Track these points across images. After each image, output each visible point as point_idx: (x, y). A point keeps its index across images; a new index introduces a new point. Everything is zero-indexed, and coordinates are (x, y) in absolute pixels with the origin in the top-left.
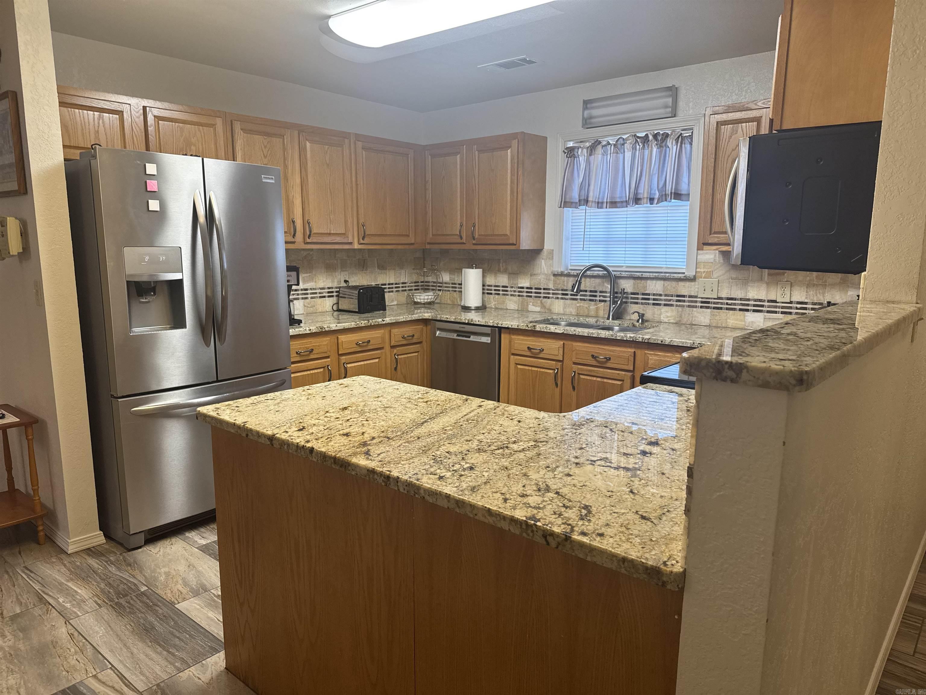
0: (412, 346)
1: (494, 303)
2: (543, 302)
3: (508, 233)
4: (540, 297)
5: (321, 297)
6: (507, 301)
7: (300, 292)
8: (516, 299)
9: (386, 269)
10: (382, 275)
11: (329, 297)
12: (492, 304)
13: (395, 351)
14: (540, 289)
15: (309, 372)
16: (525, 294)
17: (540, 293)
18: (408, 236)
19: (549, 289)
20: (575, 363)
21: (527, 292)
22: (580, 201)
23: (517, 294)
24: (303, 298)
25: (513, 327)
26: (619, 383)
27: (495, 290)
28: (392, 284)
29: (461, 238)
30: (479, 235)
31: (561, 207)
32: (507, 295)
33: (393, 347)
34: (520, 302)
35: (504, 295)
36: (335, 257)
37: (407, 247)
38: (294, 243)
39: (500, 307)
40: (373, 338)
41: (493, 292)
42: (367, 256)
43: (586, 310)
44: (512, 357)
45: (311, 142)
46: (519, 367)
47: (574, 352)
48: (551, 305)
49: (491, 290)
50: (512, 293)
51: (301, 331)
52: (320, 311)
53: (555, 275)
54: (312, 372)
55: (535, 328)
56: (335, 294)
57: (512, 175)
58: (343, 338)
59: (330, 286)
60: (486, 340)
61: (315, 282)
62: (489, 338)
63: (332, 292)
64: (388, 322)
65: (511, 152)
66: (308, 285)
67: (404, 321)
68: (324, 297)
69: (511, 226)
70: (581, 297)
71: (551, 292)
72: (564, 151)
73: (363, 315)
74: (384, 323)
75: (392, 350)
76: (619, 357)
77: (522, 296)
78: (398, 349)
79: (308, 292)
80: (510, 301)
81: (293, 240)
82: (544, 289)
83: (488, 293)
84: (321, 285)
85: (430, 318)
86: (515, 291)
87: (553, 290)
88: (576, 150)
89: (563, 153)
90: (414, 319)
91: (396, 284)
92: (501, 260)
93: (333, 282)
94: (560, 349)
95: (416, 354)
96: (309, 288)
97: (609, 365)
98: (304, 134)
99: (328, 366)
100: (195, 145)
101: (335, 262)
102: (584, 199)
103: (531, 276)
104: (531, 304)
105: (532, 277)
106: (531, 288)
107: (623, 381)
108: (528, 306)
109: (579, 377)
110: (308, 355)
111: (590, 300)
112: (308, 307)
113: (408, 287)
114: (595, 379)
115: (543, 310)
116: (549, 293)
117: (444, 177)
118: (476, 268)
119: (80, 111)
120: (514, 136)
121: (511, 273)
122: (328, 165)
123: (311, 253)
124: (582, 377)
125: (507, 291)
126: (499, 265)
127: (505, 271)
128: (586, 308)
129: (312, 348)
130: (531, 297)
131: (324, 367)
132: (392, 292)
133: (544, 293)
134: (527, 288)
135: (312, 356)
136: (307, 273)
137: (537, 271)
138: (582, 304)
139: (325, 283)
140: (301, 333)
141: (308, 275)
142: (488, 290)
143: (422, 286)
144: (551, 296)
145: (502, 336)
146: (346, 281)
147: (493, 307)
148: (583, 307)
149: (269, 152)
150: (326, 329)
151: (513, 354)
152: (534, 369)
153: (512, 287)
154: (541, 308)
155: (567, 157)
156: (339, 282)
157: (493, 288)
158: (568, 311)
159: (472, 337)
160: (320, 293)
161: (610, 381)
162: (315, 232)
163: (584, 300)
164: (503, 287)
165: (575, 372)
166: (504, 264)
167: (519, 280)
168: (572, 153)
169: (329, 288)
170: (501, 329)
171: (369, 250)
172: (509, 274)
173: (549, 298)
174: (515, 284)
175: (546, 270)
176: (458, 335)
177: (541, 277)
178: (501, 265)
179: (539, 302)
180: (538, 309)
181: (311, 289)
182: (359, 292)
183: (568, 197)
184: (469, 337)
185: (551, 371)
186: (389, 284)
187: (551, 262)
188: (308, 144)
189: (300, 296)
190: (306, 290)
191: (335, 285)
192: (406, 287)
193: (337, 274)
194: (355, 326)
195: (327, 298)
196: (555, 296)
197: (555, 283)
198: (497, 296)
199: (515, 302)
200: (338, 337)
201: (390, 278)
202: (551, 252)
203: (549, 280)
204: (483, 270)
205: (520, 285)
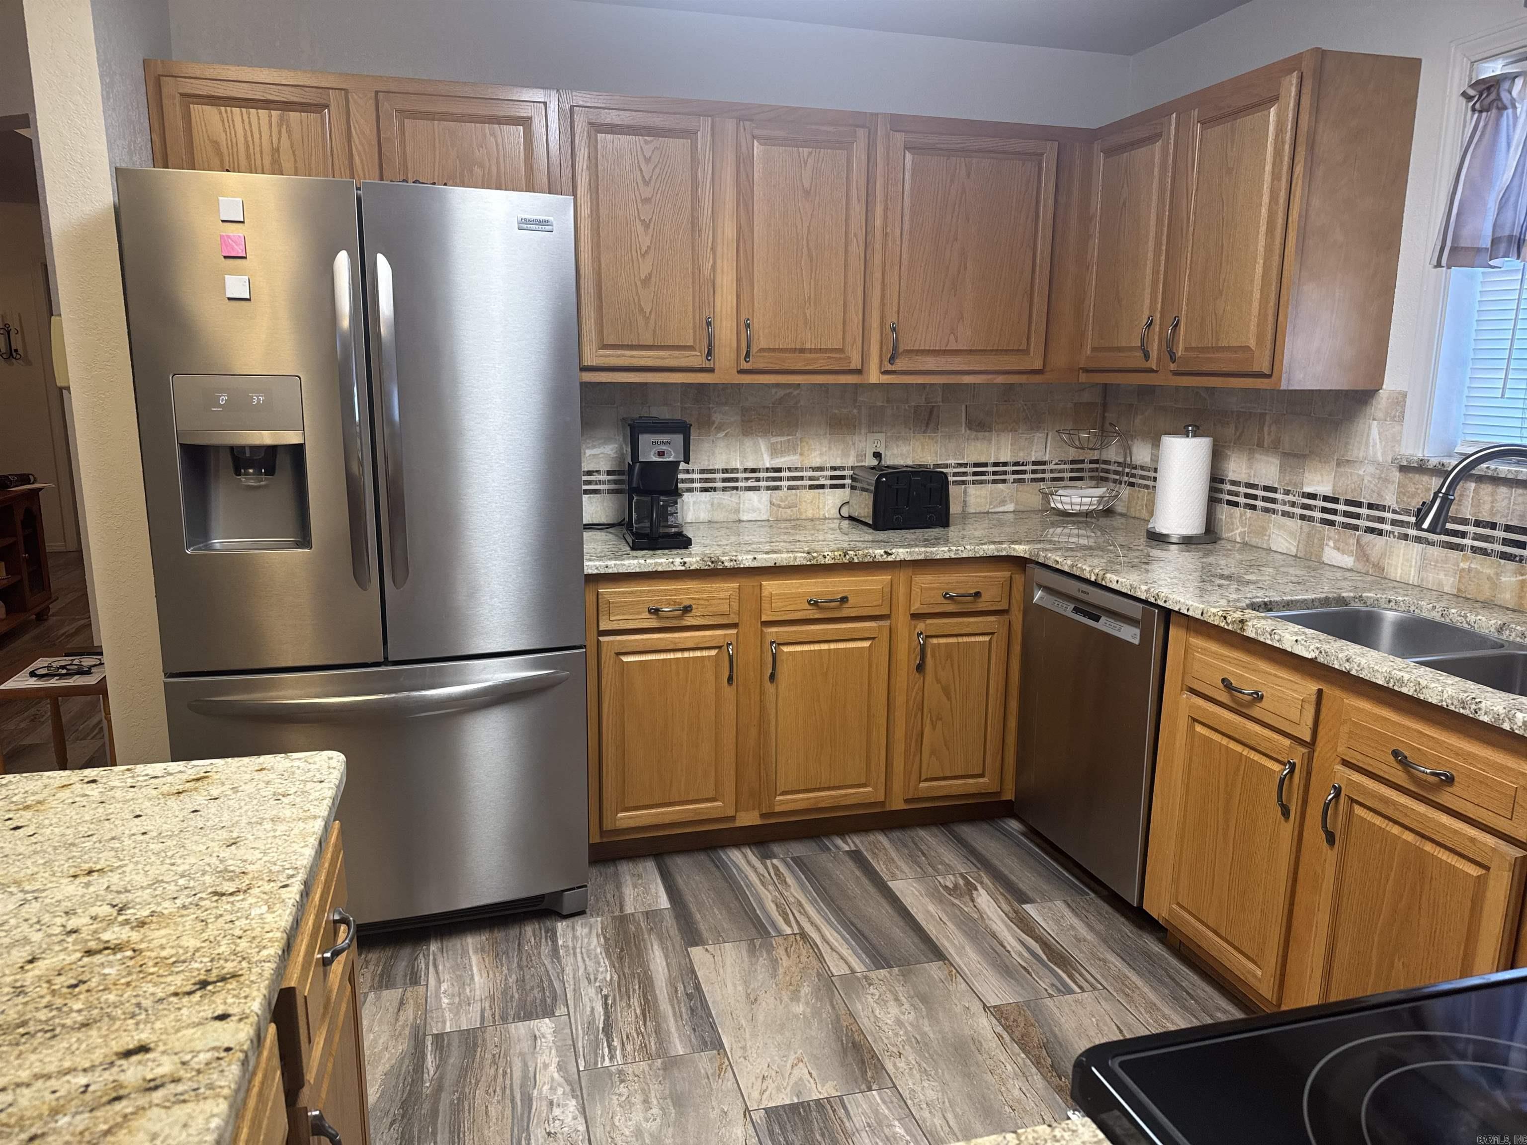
0: (972, 619)
1: (1240, 529)
2: (1363, 542)
3: (1252, 343)
4: (1356, 528)
5: (812, 487)
6: (1273, 530)
7: (761, 475)
8: (1294, 524)
9: (990, 431)
10: (978, 444)
11: (833, 487)
12: (1238, 532)
13: (921, 626)
14: (1359, 504)
15: (679, 655)
16: (1318, 515)
17: (1358, 516)
18: (1026, 352)
19: (1383, 508)
20: (1345, 763)
21: (1324, 510)
22: (1494, 242)
23: (1299, 511)
24: (768, 488)
25: (1190, 613)
26: (1474, 871)
27: (1247, 496)
28: (1005, 464)
29: (1147, 357)
30: (1186, 349)
31: (1439, 265)
32: (1274, 511)
33: (915, 616)
34: (1304, 535)
35: (1267, 510)
36: (855, 401)
37: (1023, 379)
38: (711, 370)
39: (1254, 541)
40: (858, 593)
41: (1242, 500)
42: (940, 399)
43: (1487, 586)
44: (1186, 695)
45: (767, 141)
46: (1199, 728)
47: (1345, 729)
48: (1383, 555)
49: (1237, 494)
50: (1287, 508)
51: (661, 564)
52: (810, 515)
53: (1402, 469)
54: (686, 655)
55: (1242, 629)
56: (848, 481)
57: (1276, 177)
58: (771, 586)
59: (838, 463)
60: (1130, 634)
61: (801, 455)
62: (1137, 631)
63: (843, 477)
64: (902, 557)
65: (1278, 115)
66: (783, 460)
67: (950, 559)
68: (822, 487)
69: (1261, 324)
70: (1477, 544)
71: (1388, 515)
72: (1464, 94)
73: (882, 535)
74: (890, 559)
75: (913, 622)
76: (1483, 782)
77: (1311, 519)
78: (929, 621)
79: (783, 474)
80: (1280, 527)
81: (707, 365)
82: (1370, 506)
83: (1229, 503)
84: (817, 462)
85: (1027, 556)
86: (1293, 504)
87: (1394, 512)
88: (1506, 85)
89: (1464, 101)
90: (981, 553)
91: (1016, 464)
92: (1268, 418)
93: (845, 455)
94: (1306, 706)
95: (987, 638)
96: (785, 466)
97: (1445, 798)
98: (747, 123)
99: (728, 645)
100: (482, 166)
101: (855, 411)
102: (1510, 237)
103: (1338, 465)
104: (1331, 544)
105: (1342, 470)
106: (1335, 500)
107: (1487, 868)
108: (1322, 547)
109: (1350, 813)
110: (681, 617)
111: (1505, 556)
112: (779, 506)
113: (1052, 471)
114: (1396, 830)
115: (1360, 567)
116: (1382, 520)
117: (1124, 204)
118: (1194, 436)
119: (244, 110)
120: (1292, 64)
121: (1289, 454)
122: (807, 193)
123: (795, 393)
124: (1358, 810)
125: (1274, 501)
126: (1261, 430)
127: (1275, 447)
128: (1489, 578)
129: (687, 603)
130: (1332, 523)
131: (720, 647)
132: (1004, 481)
133: (1369, 518)
134: (1326, 499)
135: (689, 621)
136: (782, 435)
137: (1356, 452)
138: (1477, 563)
139: (825, 458)
140: (660, 569)
141: (786, 438)
142: (1230, 493)
143: (1092, 470)
144: (1386, 527)
145: (1172, 631)
146: (877, 455)
147: (1238, 540)
148: (1478, 572)
149: (657, 170)
150: (726, 564)
151: (1193, 691)
152: (1233, 745)
153: (1287, 492)
154: (1357, 559)
155: (1474, 110)
156: (861, 456)
157: (1243, 490)
158: (1432, 578)
159: (1103, 619)
160: (811, 479)
161: (1444, 855)
162: (763, 345)
163: (1484, 552)
164: (1266, 489)
165: (1338, 791)
166: (1273, 428)
167: (1306, 475)
168: (1493, 96)
169: (834, 468)
170: (1167, 615)
171: (945, 386)
172: (1285, 455)
173: (1380, 533)
174: (1295, 485)
175: (1379, 454)
176: (1076, 610)
177: (1366, 472)
178: (1266, 429)
179: (1353, 541)
180: (1348, 561)
181: (790, 469)
182: (878, 480)
183: (1466, 232)
184: (1097, 619)
185: (1276, 767)
186: (996, 464)
187: (1398, 428)
188: (758, 149)
189: (763, 484)
190: (779, 470)
191: (851, 461)
192: (1043, 471)
193: (856, 438)
194: (805, 562)
195: (827, 491)
196: (1397, 530)
197: (1402, 491)
198: (1249, 512)
199: (1292, 534)
200: (761, 585)
201: (999, 449)
202: (1400, 399)
203: (1386, 480)
204: (1214, 441)
205: (1308, 489)
